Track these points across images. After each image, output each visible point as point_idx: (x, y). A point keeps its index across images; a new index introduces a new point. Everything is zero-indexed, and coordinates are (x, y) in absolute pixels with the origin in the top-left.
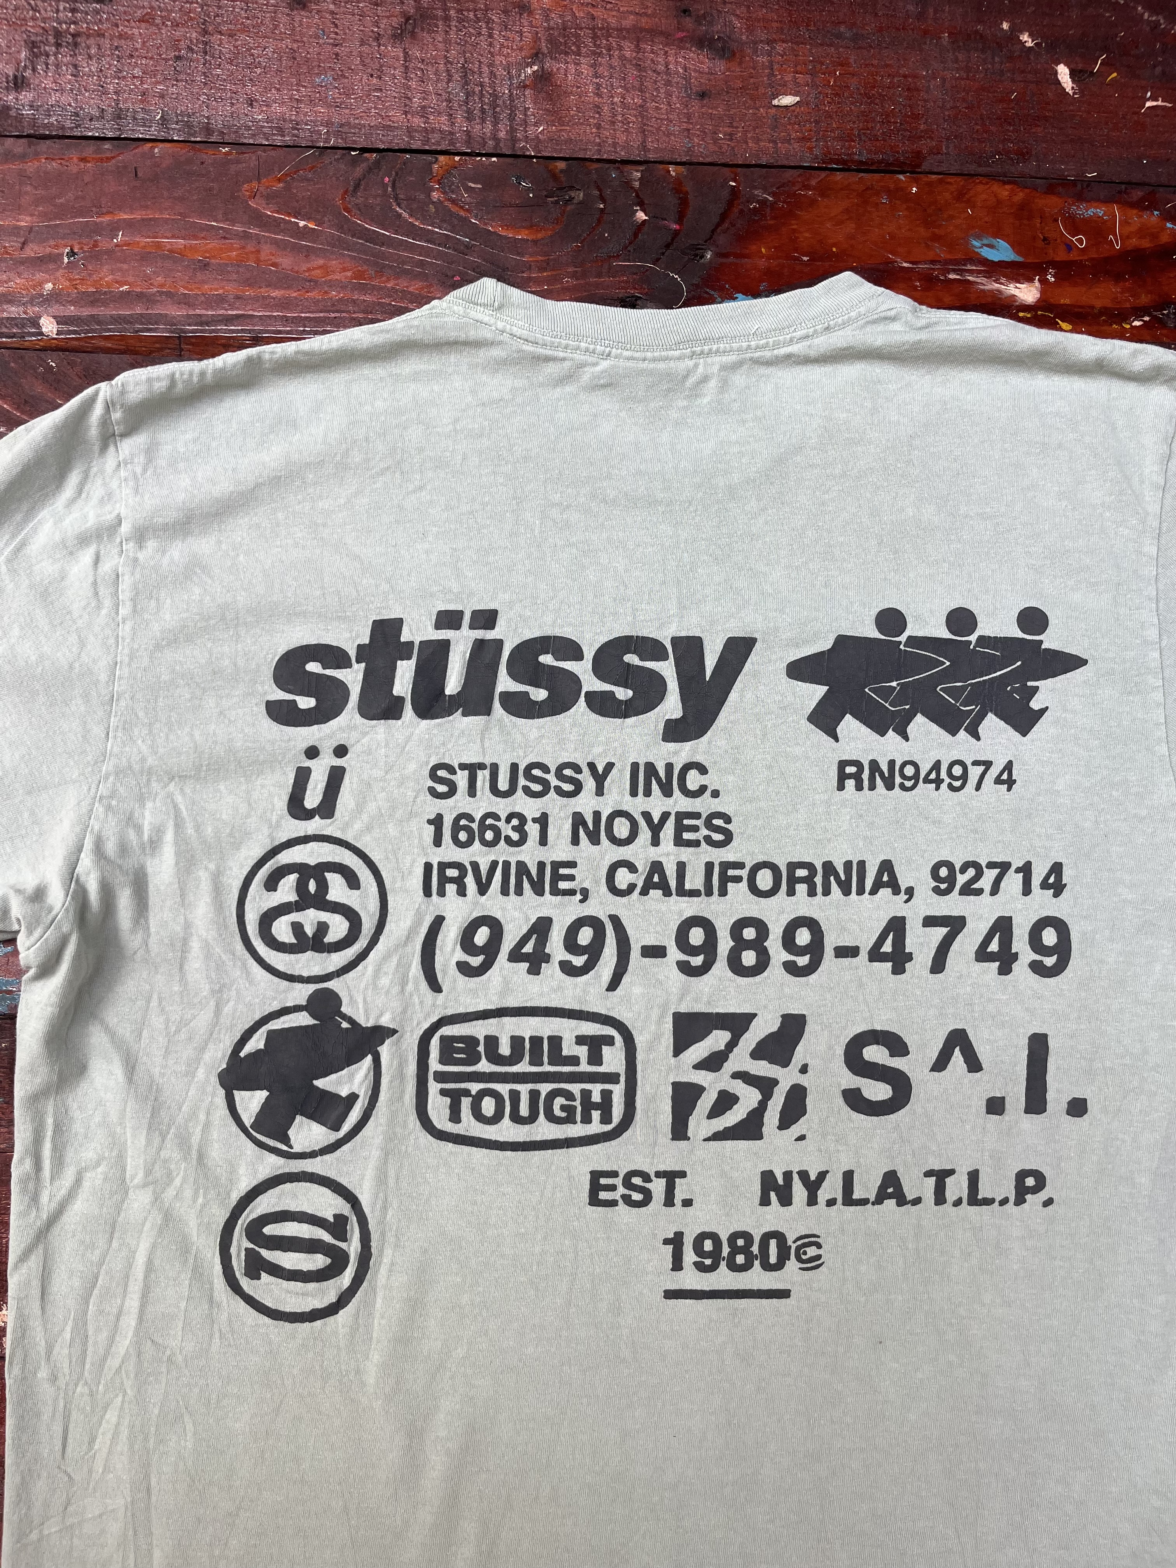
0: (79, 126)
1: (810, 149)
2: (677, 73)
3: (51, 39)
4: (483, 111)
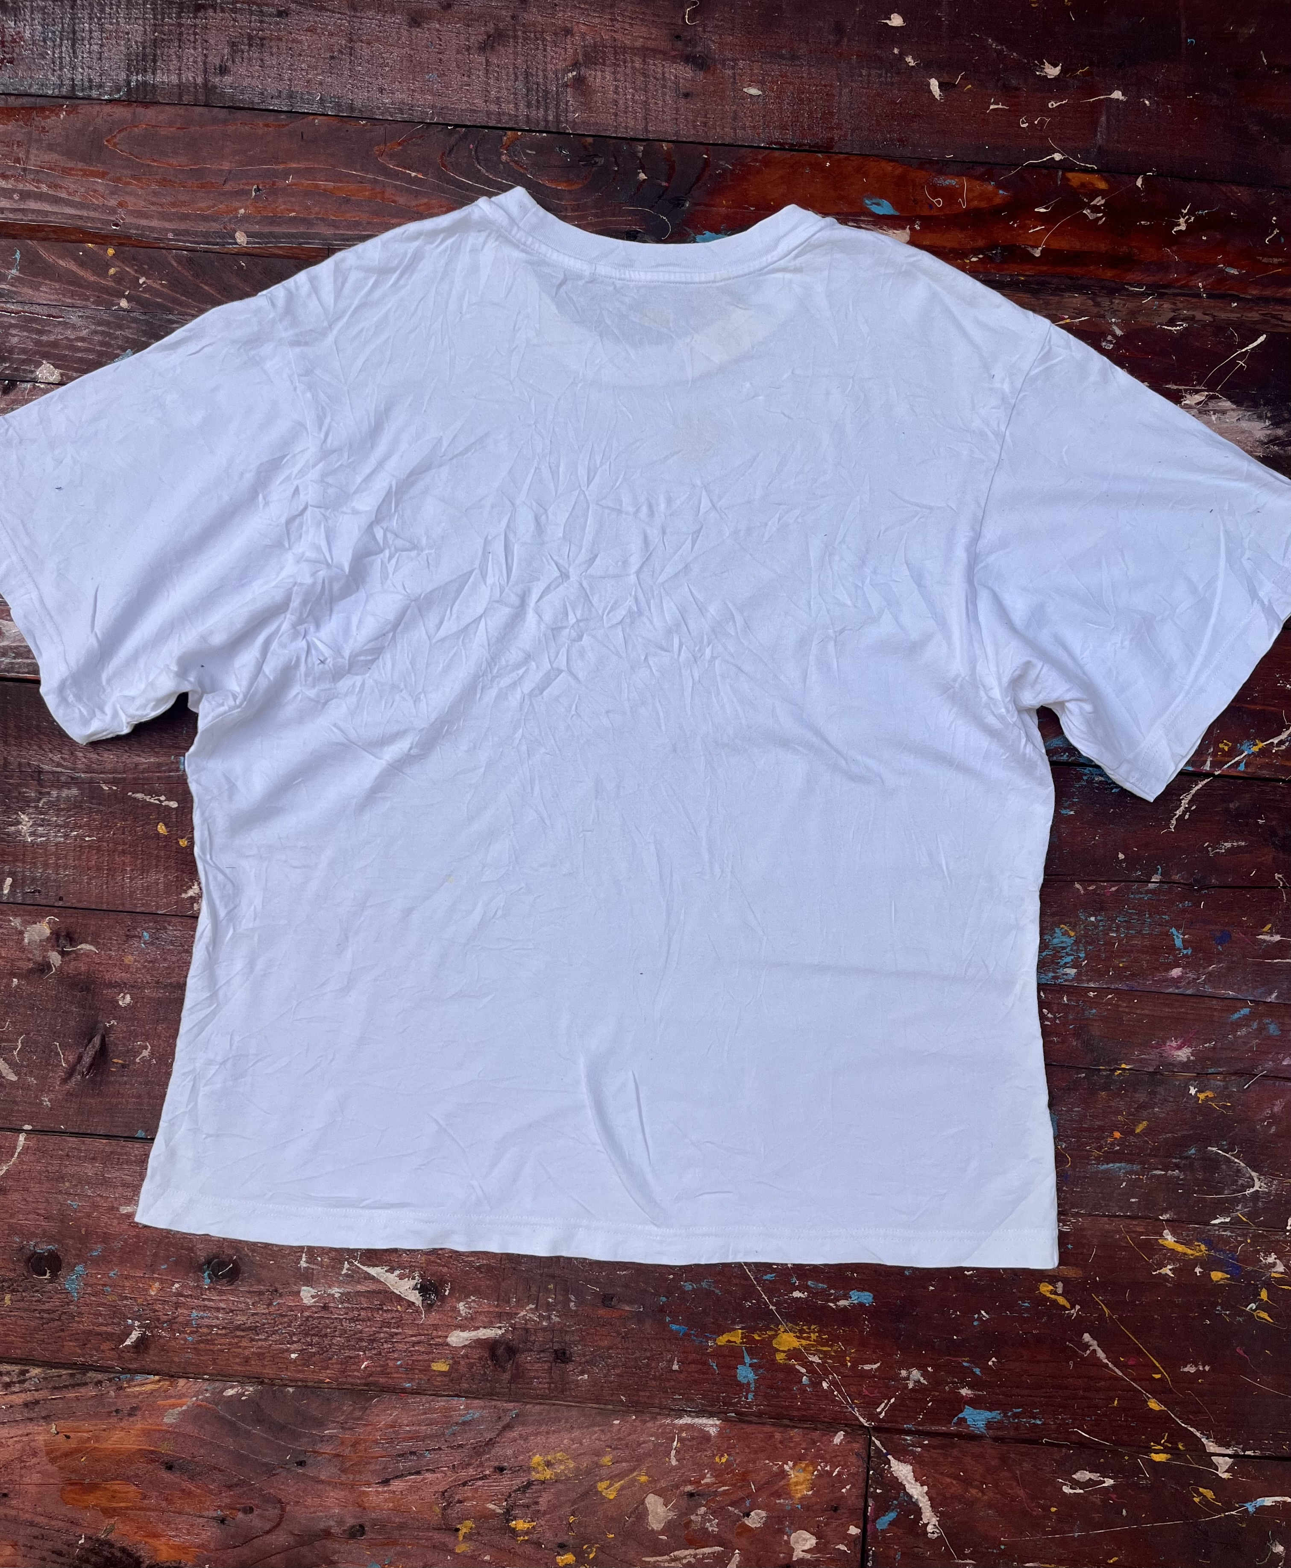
0: (264, 102)
1: (758, 134)
2: (670, 79)
3: (246, 41)
4: (538, 101)
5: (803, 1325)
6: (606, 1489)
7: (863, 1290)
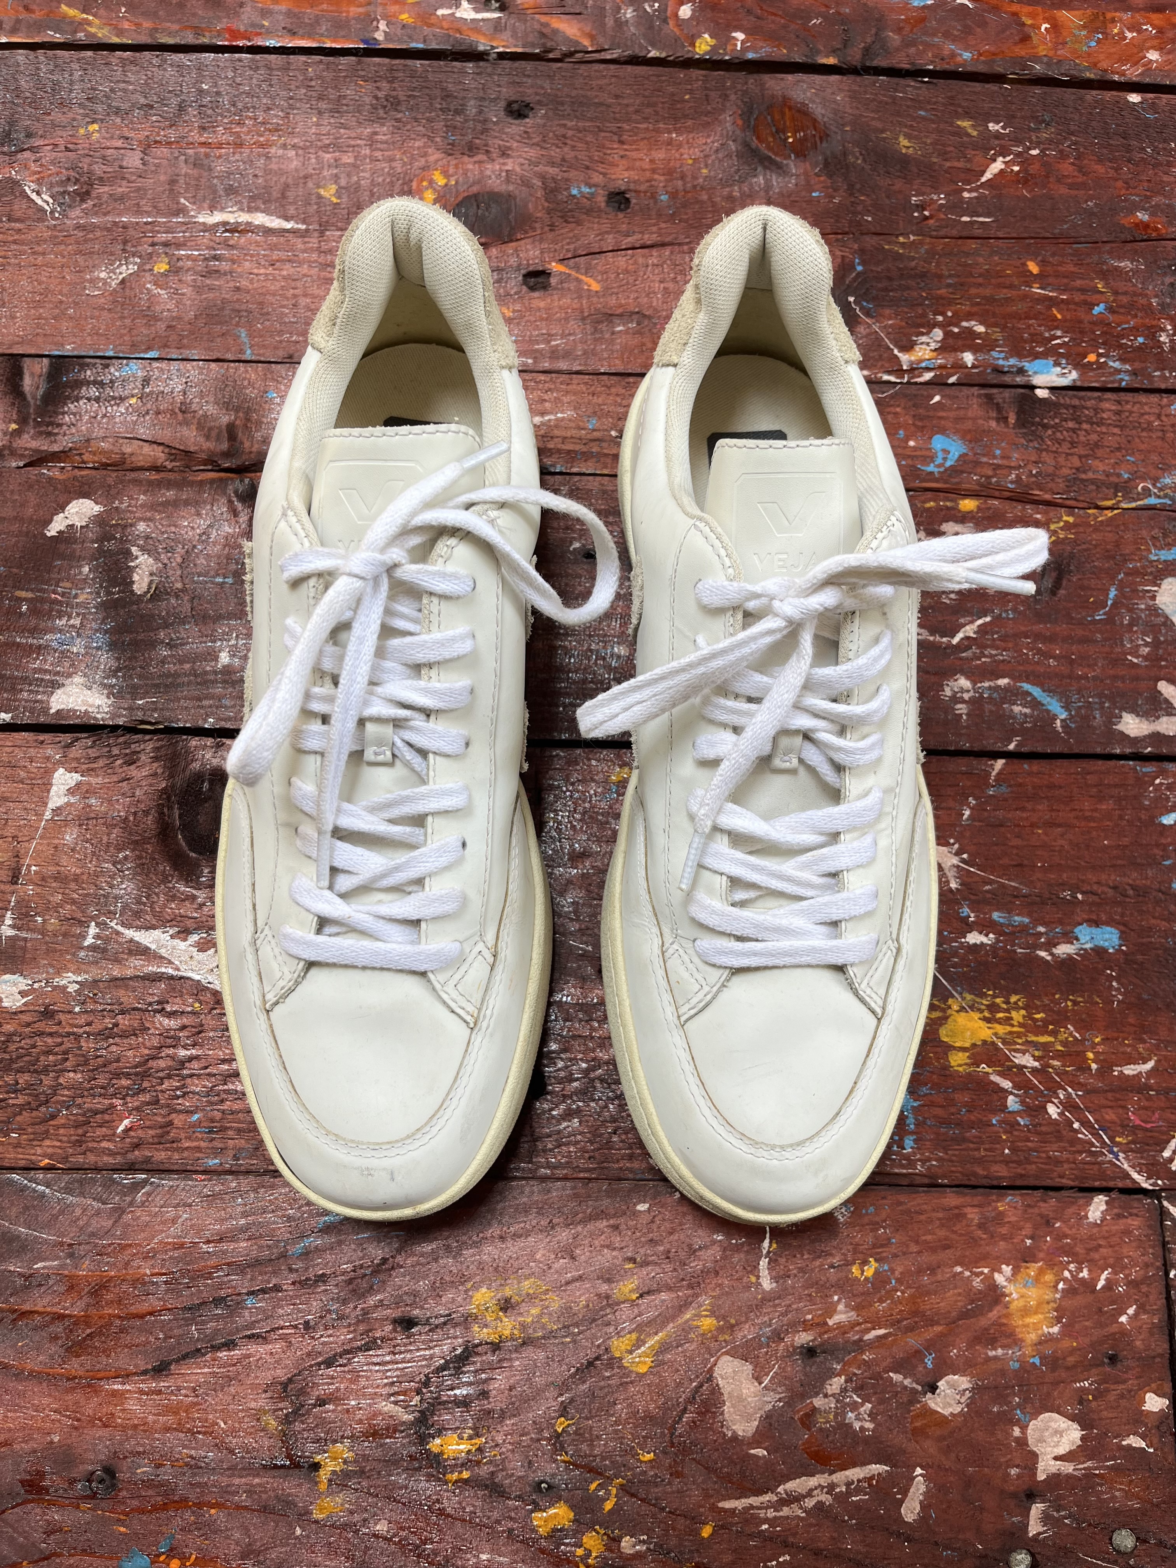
5: (994, 996)
6: (631, 1352)
7: (1096, 923)
